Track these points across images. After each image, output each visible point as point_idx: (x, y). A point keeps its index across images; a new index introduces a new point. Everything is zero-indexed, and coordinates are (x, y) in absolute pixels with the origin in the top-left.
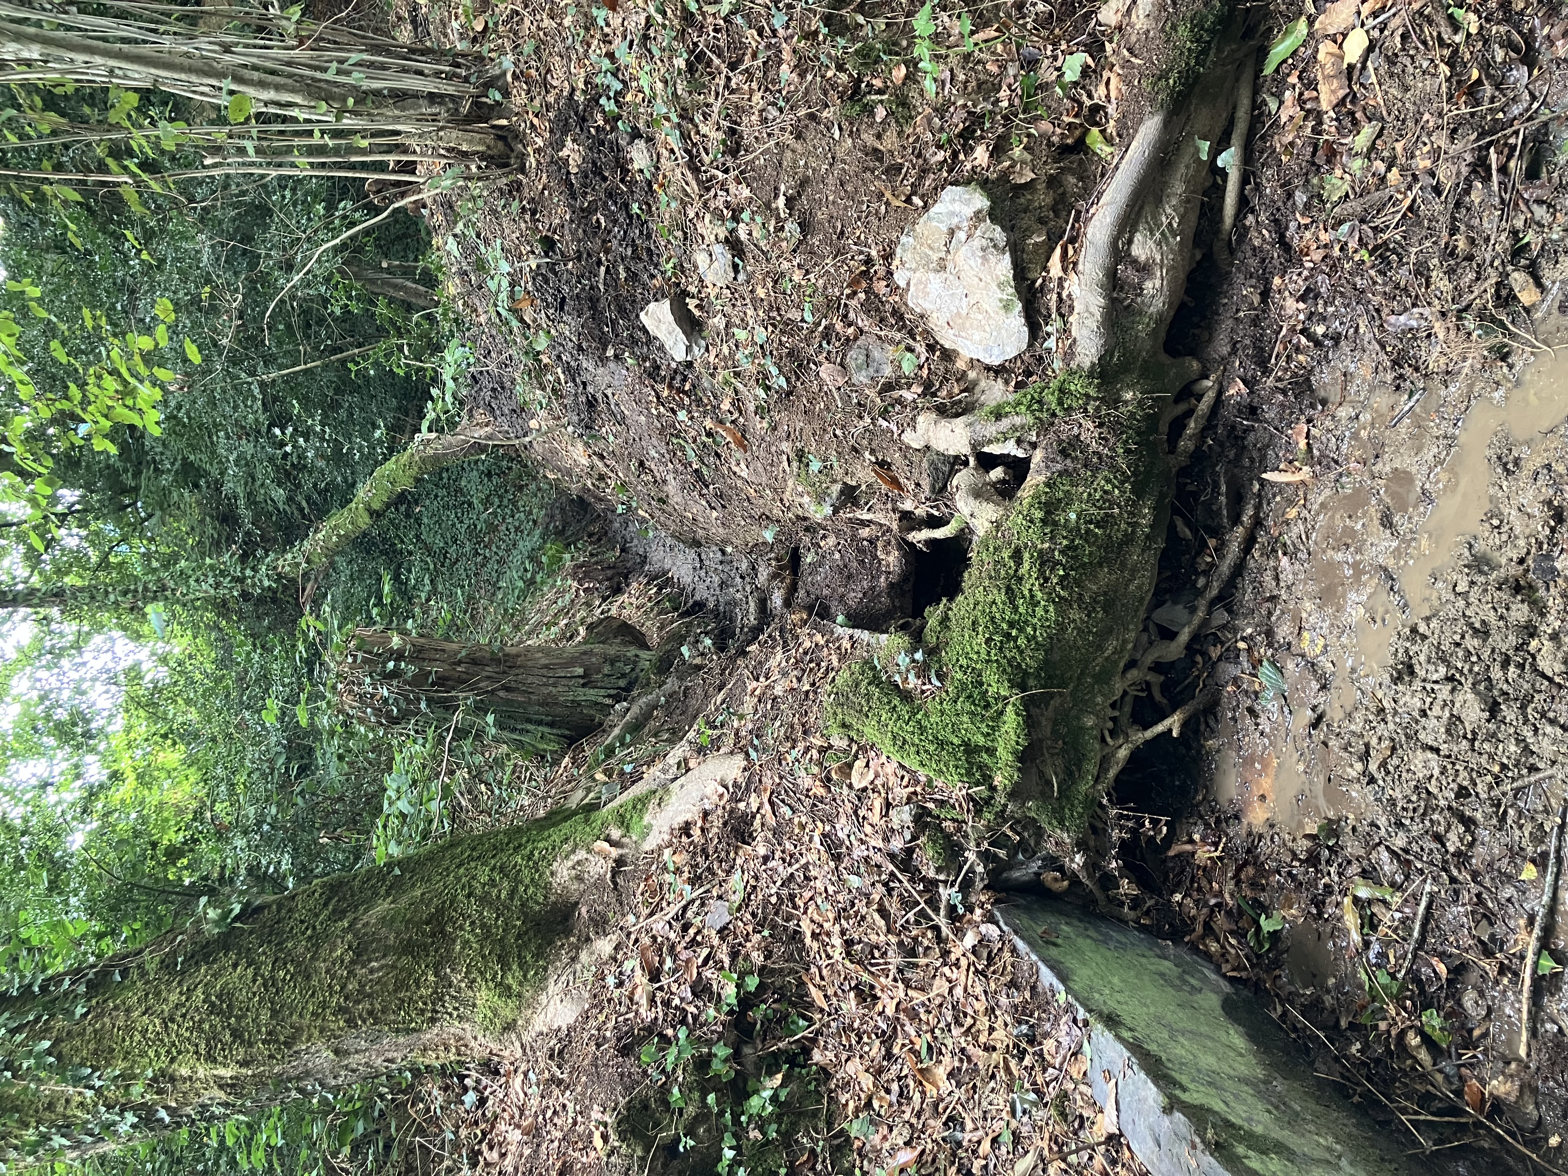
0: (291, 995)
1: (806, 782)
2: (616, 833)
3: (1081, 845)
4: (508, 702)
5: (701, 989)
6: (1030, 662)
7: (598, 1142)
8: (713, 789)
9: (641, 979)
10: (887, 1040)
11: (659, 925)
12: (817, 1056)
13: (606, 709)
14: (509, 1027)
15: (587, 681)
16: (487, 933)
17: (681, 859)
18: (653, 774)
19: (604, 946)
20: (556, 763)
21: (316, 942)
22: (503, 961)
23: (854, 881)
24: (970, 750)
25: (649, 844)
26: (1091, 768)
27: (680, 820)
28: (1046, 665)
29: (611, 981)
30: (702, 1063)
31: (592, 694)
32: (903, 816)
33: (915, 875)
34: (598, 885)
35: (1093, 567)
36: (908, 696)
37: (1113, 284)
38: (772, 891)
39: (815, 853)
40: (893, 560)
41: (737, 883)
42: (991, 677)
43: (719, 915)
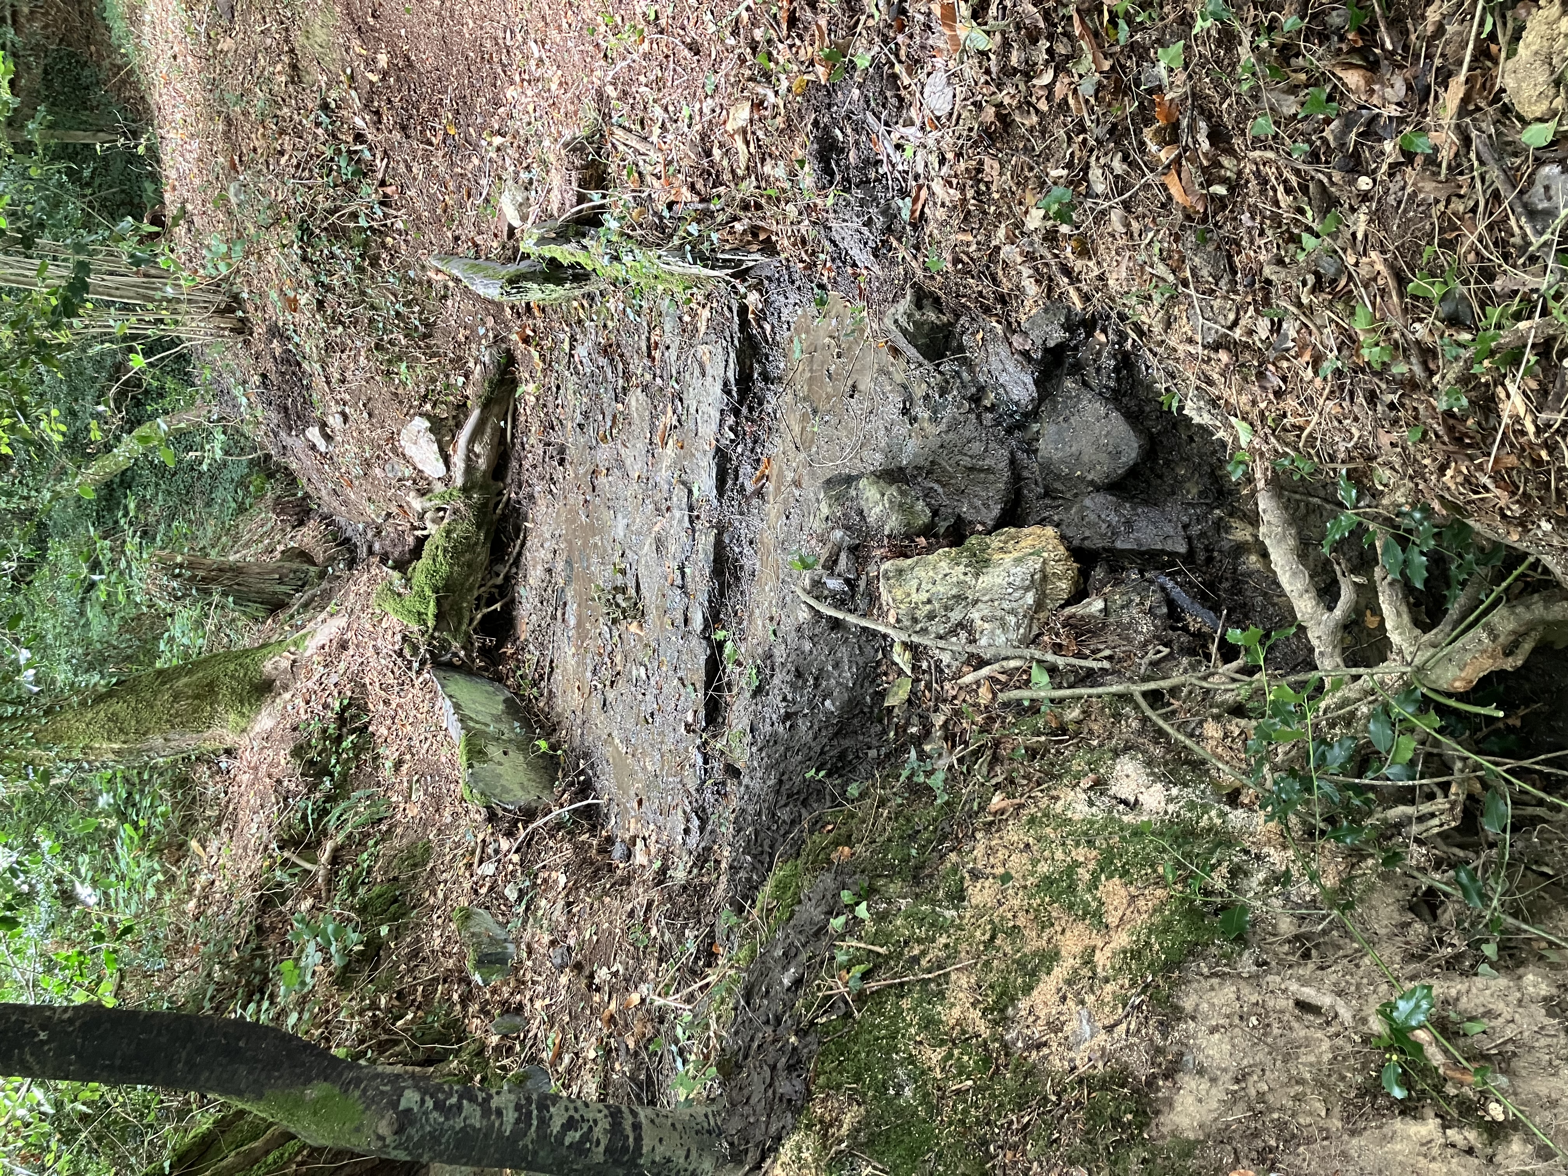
0: (145, 715)
1: (367, 626)
2: (293, 649)
3: (463, 648)
4: (239, 591)
5: (326, 706)
6: (440, 585)
7: (283, 762)
8: (334, 630)
9: (302, 704)
10: (393, 718)
11: (310, 684)
12: (371, 729)
13: (291, 596)
14: (243, 730)
15: (281, 581)
16: (234, 691)
17: (320, 658)
18: (310, 626)
19: (287, 696)
20: (264, 622)
21: (155, 694)
22: (241, 702)
23: (383, 662)
24: (420, 614)
25: (308, 653)
26: (466, 621)
27: (320, 644)
28: (445, 586)
29: (289, 708)
30: (325, 731)
31: (283, 588)
32: (398, 637)
33: (404, 658)
34: (285, 671)
35: (463, 553)
36: (399, 595)
37: (468, 459)
38: (355, 668)
39: (370, 652)
40: (411, 540)
41: (342, 666)
42: (426, 589)
43: (334, 678)
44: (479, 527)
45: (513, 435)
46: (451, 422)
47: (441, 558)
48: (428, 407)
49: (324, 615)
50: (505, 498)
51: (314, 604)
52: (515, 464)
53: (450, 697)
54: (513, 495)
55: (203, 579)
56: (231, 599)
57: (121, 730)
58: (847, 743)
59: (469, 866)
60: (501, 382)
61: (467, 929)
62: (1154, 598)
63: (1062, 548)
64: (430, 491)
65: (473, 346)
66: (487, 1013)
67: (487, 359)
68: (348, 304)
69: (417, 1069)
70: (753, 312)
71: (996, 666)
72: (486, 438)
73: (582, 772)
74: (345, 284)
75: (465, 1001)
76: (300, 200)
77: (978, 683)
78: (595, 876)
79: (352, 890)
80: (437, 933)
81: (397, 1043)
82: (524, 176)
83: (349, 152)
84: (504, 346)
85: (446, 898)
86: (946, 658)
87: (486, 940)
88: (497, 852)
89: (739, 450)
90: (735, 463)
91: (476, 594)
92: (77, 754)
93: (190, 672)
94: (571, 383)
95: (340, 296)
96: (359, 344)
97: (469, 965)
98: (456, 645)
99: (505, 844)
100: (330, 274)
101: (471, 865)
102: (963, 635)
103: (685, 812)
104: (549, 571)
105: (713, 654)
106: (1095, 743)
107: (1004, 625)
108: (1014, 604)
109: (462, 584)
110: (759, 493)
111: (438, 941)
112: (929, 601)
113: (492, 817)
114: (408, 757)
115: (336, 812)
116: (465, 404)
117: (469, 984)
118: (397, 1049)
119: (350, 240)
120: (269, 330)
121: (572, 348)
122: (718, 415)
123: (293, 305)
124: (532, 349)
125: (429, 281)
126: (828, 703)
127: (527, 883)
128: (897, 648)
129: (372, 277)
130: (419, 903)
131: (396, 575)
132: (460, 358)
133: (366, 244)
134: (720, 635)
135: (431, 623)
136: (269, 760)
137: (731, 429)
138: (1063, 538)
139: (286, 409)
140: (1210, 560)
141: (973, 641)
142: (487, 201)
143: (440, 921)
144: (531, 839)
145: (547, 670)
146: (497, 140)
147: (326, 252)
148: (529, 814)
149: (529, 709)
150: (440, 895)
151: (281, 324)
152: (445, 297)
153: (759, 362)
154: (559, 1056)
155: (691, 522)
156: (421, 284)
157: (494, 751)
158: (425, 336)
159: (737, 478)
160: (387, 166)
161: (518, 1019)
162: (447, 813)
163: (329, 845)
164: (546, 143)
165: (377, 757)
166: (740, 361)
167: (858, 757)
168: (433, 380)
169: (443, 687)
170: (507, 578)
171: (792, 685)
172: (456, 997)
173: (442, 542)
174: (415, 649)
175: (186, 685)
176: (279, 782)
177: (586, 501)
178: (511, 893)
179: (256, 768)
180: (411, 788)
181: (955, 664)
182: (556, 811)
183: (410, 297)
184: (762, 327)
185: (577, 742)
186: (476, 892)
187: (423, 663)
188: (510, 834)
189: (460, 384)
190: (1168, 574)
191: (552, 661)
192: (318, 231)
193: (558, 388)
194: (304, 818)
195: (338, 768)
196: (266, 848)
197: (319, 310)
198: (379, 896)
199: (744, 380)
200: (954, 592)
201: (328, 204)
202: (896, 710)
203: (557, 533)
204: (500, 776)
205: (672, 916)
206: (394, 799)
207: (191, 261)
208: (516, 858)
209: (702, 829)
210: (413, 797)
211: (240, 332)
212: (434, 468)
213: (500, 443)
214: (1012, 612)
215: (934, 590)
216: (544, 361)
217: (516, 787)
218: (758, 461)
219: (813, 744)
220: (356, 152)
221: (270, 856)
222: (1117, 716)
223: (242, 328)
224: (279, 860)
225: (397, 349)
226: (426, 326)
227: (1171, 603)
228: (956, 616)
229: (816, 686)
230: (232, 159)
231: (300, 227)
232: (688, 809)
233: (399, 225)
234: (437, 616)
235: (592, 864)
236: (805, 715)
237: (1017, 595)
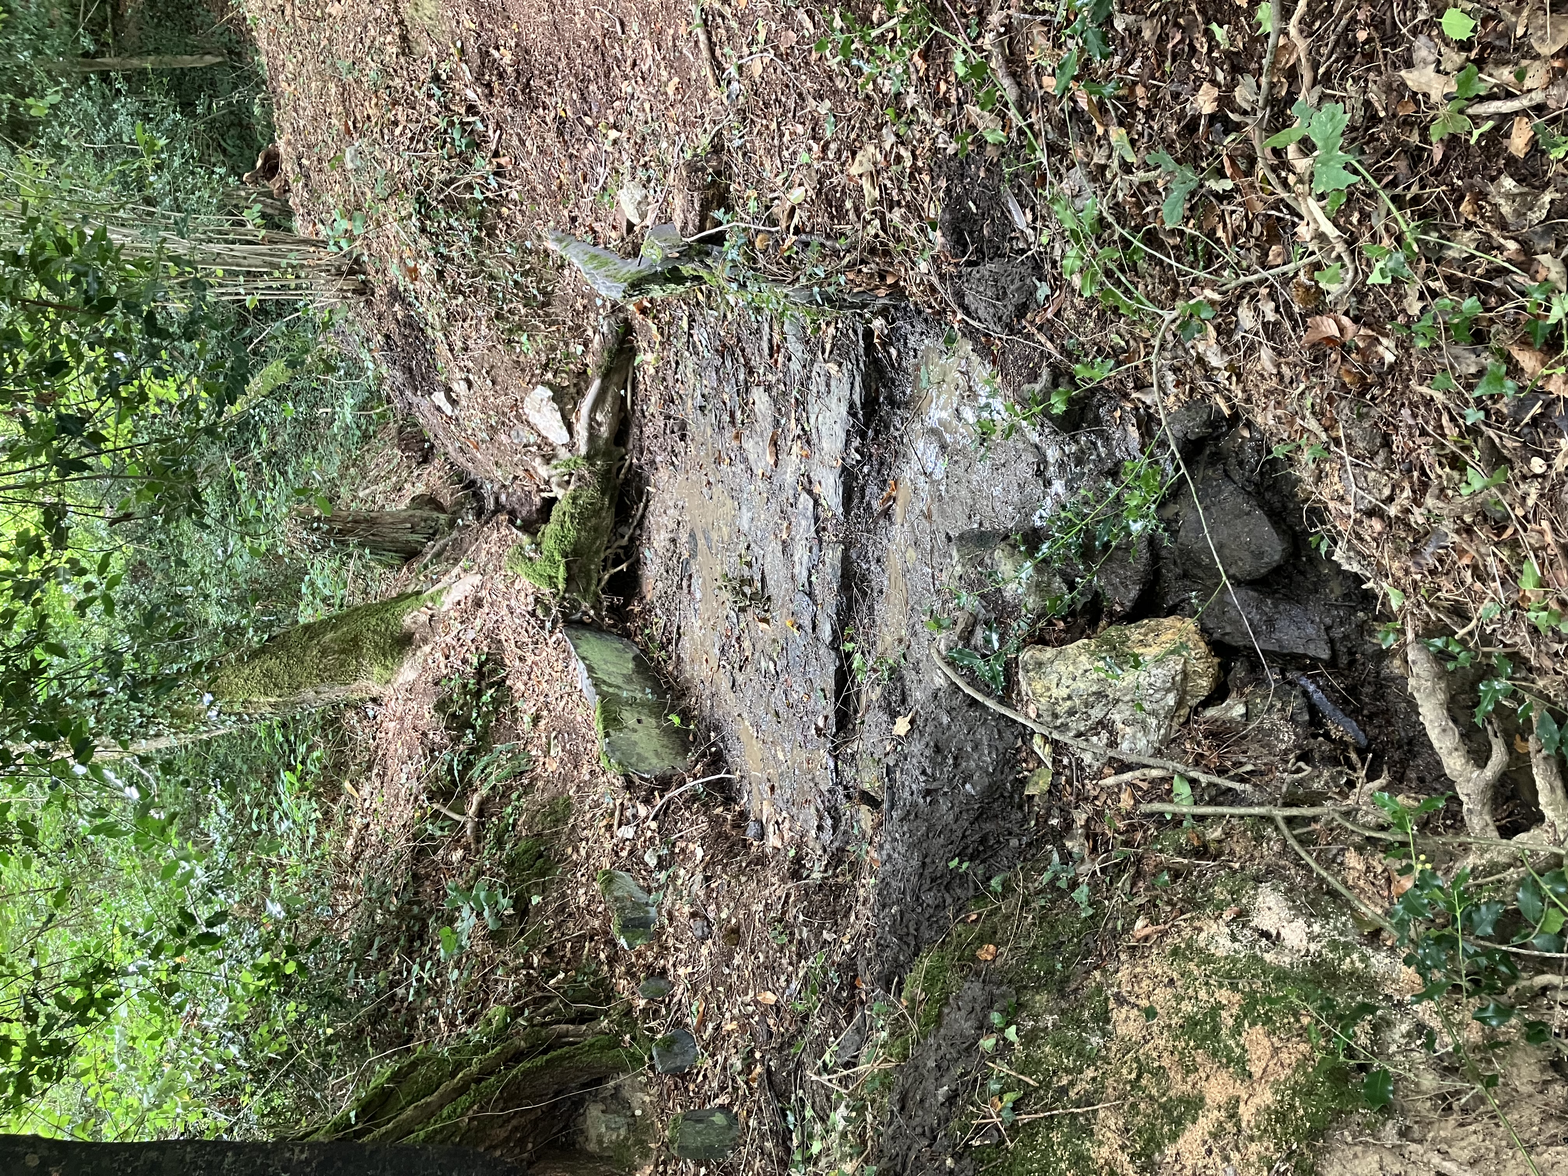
0: (296, 670)
1: (501, 586)
2: (430, 605)
3: (593, 607)
4: (374, 541)
5: (465, 661)
6: (568, 549)
7: (427, 715)
8: (469, 588)
9: (442, 659)
10: (529, 674)
12: (508, 683)
13: (423, 544)
14: (387, 682)
15: (413, 530)
16: (377, 645)
17: (457, 614)
18: (445, 579)
19: (427, 649)
20: (399, 570)
21: (304, 649)
22: (384, 655)
23: (517, 621)
24: (550, 577)
25: (444, 609)
26: (594, 582)
27: (456, 599)
28: (574, 550)
29: (430, 661)
30: (465, 686)
31: (415, 537)
32: (531, 599)
33: (537, 618)
34: (423, 625)
35: (589, 518)
36: (530, 559)
37: (591, 428)
38: (490, 625)
39: (504, 611)
40: (537, 500)
41: (478, 623)
42: (556, 554)
43: (471, 634)
44: (603, 493)
45: (633, 402)
46: (572, 390)
47: (568, 524)
48: (549, 376)
49: (456, 570)
50: (627, 463)
51: (446, 554)
52: (636, 430)
53: (584, 659)
54: (635, 461)
55: (340, 531)
56: (367, 551)
57: (275, 685)
58: (988, 826)
59: (609, 827)
60: (620, 351)
61: (611, 892)
62: (1295, 703)
63: (1202, 644)
64: (554, 456)
65: (592, 315)
66: (633, 976)
67: (605, 329)
68: (467, 274)
69: (571, 1027)
70: (879, 337)
71: (1137, 773)
72: (607, 407)
73: (714, 744)
74: (464, 255)
75: (612, 961)
76: (416, 172)
77: (1119, 786)
78: (731, 853)
79: (500, 843)
80: (581, 891)
81: (550, 999)
82: (641, 174)
83: (462, 123)
84: (621, 315)
85: (588, 856)
86: (1087, 758)
87: (629, 904)
88: (635, 816)
89: (866, 470)
90: (861, 482)
91: (602, 556)
92: (237, 708)
93: (334, 627)
94: (690, 362)
95: (459, 266)
96: (480, 313)
97: (614, 929)
98: (585, 605)
99: (642, 811)
100: (448, 245)
101: (611, 826)
102: (1104, 735)
103: (818, 810)
104: (673, 541)
105: (842, 665)
106: (1237, 866)
107: (1145, 728)
108: (1155, 706)
109: (590, 548)
110: (887, 514)
111: (583, 899)
112: (1069, 698)
113: (629, 785)
114: (545, 713)
115: (480, 765)
116: (585, 372)
117: (615, 945)
118: (551, 1005)
119: (466, 211)
120: (390, 293)
121: (691, 327)
122: (843, 436)
123: (413, 273)
124: (650, 322)
125: (545, 251)
126: (968, 786)
127: (666, 851)
128: (1037, 740)
129: (490, 247)
130: (564, 858)
131: (525, 539)
132: (579, 327)
133: (482, 214)
134: (849, 646)
135: (561, 587)
136: (413, 712)
137: (857, 450)
138: (1204, 631)
139: (411, 370)
140: (1352, 662)
141: (1113, 744)
142: (604, 189)
143: (584, 879)
144: (668, 808)
145: (675, 636)
146: (613, 134)
147: (443, 224)
148: (665, 783)
149: (658, 669)
150: (583, 853)
151: (401, 289)
152: (562, 266)
153: (884, 386)
154: (703, 1023)
155: (817, 532)
156: (537, 252)
157: (629, 717)
158: (544, 305)
159: (863, 497)
160: (500, 137)
161: (663, 983)
162: (585, 770)
163: (475, 799)
164: (664, 145)
165: (514, 711)
166: (865, 385)
167: (999, 842)
168: (553, 349)
169: (576, 648)
170: (632, 539)
171: (932, 760)
172: (602, 956)
173: (568, 508)
174: (547, 610)
175: (332, 640)
176: (424, 734)
177: (709, 483)
178: (651, 860)
179: (401, 719)
180: (549, 744)
181: (1096, 765)
182: (690, 783)
183: (528, 267)
184: (888, 352)
185: (707, 712)
186: (617, 854)
187: (554, 623)
188: (647, 801)
189: (579, 353)
190: (1309, 677)
191: (679, 628)
192: (434, 203)
193: (677, 363)
194: (450, 770)
195: (480, 722)
196: (416, 799)
197: (439, 280)
198: (525, 852)
199: (870, 403)
200: (1094, 688)
201: (444, 176)
202: (1037, 799)
203: (680, 504)
204: (635, 743)
205: (810, 914)
206: (533, 753)
207: (309, 214)
208: (654, 825)
209: (835, 828)
210: (552, 753)
211: (362, 293)
212: (557, 435)
213: (620, 410)
214: (1154, 713)
215: (1074, 686)
216: (662, 334)
217: (650, 755)
218: (885, 481)
219: (955, 827)
220: (469, 123)
221: (421, 807)
222: (1259, 838)
223: (364, 290)
224: (429, 812)
225: (517, 318)
226: (545, 294)
227: (1312, 708)
228: (1097, 713)
229: (956, 765)
230: (346, 123)
231: (417, 200)
232: (821, 808)
233: (514, 195)
234: (567, 580)
235: (727, 838)
236: (945, 793)
237: (1158, 696)
